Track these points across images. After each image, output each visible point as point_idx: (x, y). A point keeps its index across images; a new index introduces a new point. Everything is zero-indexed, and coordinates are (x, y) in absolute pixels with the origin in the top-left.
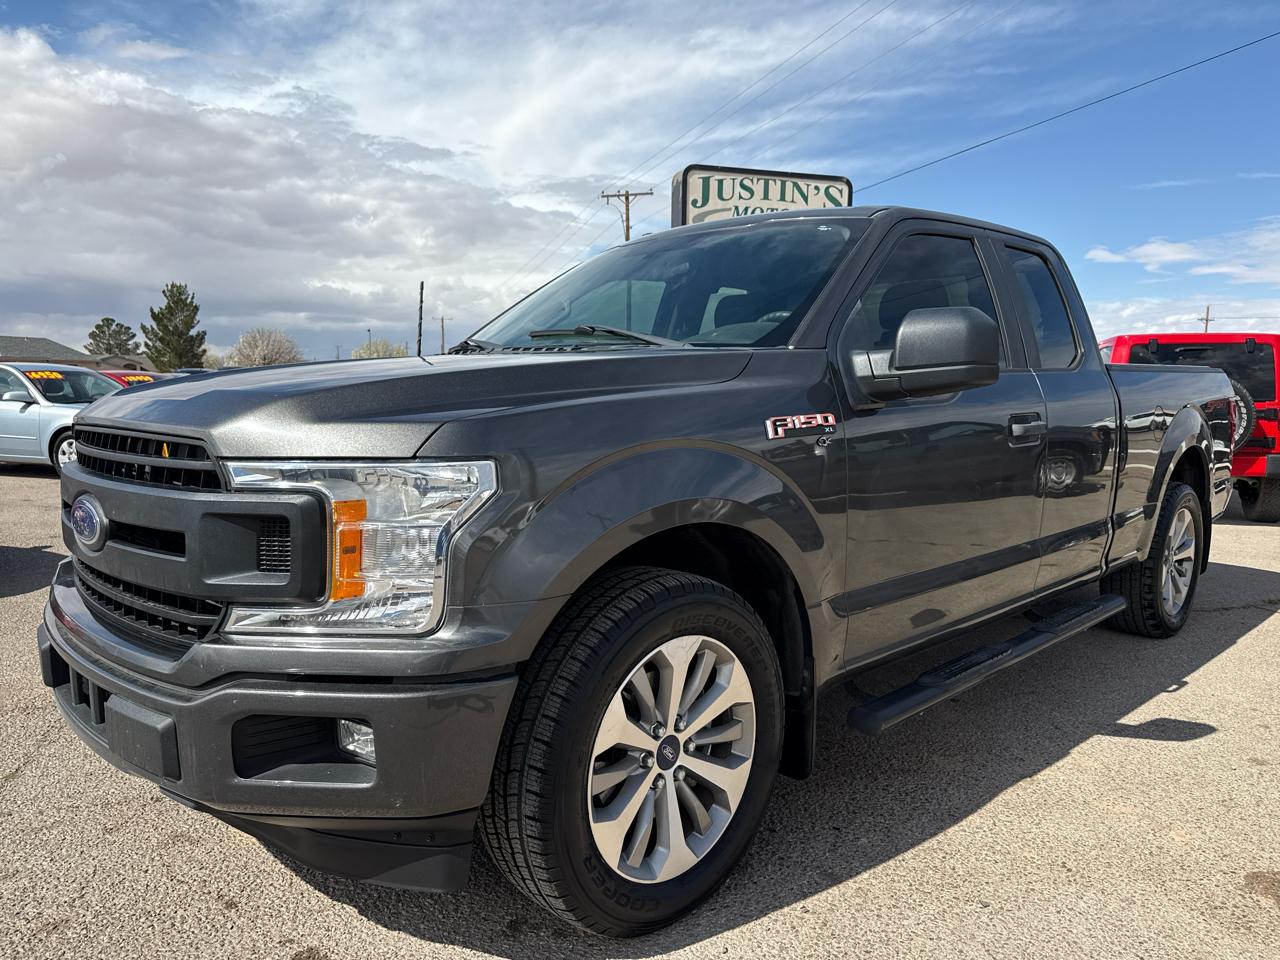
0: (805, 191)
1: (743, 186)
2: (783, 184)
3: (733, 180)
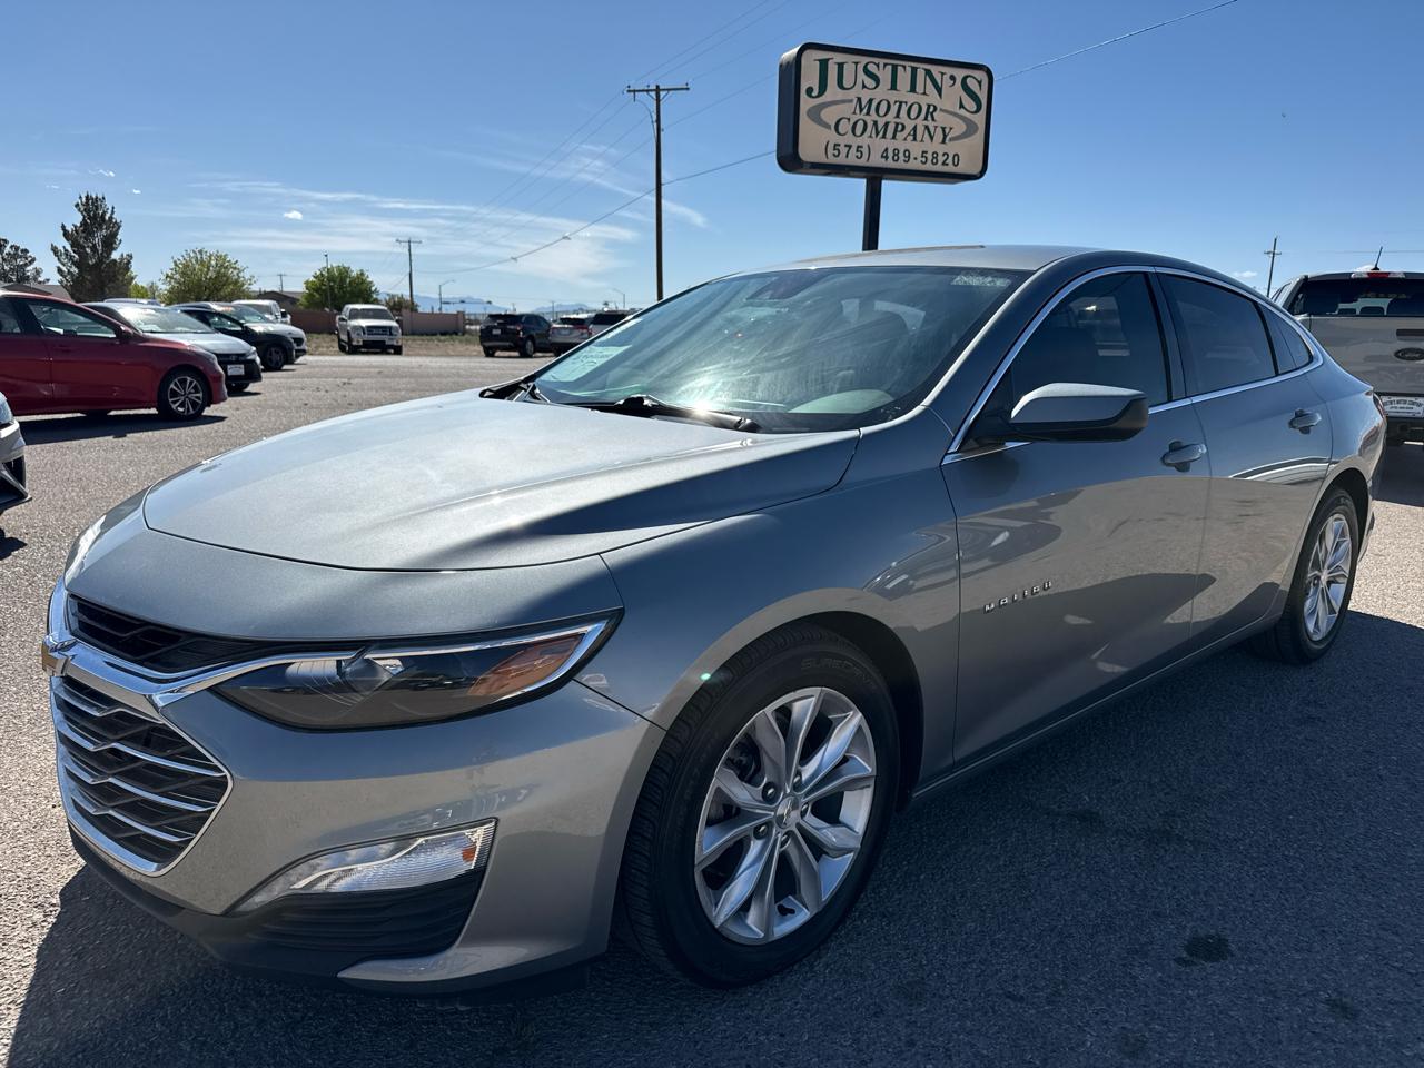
0: (939, 82)
1: (867, 72)
2: (914, 70)
3: (856, 63)
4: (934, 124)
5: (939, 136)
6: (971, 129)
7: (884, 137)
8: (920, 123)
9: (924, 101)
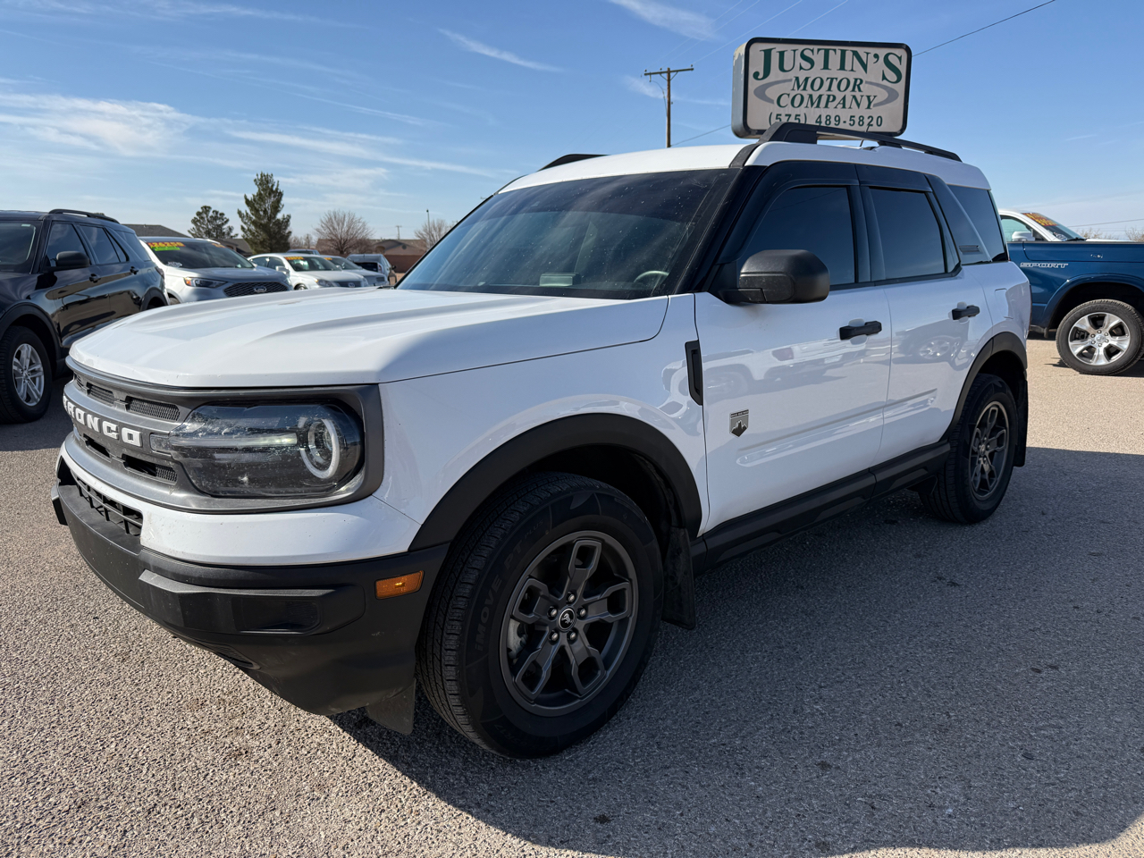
0: (865, 59)
1: (804, 57)
2: (843, 53)
3: (795, 51)
4: (861, 93)
5: (865, 103)
6: (892, 96)
7: (818, 106)
8: (849, 94)
9: (852, 77)
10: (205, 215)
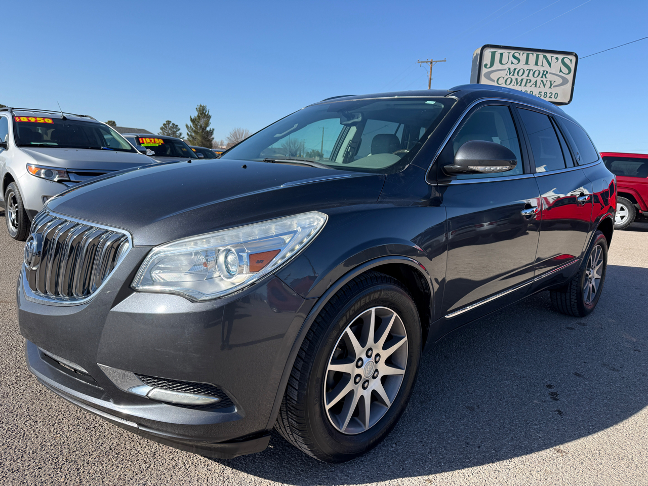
10: (167, 126)
